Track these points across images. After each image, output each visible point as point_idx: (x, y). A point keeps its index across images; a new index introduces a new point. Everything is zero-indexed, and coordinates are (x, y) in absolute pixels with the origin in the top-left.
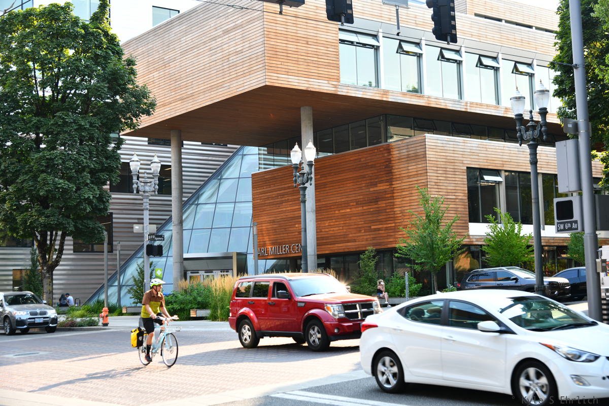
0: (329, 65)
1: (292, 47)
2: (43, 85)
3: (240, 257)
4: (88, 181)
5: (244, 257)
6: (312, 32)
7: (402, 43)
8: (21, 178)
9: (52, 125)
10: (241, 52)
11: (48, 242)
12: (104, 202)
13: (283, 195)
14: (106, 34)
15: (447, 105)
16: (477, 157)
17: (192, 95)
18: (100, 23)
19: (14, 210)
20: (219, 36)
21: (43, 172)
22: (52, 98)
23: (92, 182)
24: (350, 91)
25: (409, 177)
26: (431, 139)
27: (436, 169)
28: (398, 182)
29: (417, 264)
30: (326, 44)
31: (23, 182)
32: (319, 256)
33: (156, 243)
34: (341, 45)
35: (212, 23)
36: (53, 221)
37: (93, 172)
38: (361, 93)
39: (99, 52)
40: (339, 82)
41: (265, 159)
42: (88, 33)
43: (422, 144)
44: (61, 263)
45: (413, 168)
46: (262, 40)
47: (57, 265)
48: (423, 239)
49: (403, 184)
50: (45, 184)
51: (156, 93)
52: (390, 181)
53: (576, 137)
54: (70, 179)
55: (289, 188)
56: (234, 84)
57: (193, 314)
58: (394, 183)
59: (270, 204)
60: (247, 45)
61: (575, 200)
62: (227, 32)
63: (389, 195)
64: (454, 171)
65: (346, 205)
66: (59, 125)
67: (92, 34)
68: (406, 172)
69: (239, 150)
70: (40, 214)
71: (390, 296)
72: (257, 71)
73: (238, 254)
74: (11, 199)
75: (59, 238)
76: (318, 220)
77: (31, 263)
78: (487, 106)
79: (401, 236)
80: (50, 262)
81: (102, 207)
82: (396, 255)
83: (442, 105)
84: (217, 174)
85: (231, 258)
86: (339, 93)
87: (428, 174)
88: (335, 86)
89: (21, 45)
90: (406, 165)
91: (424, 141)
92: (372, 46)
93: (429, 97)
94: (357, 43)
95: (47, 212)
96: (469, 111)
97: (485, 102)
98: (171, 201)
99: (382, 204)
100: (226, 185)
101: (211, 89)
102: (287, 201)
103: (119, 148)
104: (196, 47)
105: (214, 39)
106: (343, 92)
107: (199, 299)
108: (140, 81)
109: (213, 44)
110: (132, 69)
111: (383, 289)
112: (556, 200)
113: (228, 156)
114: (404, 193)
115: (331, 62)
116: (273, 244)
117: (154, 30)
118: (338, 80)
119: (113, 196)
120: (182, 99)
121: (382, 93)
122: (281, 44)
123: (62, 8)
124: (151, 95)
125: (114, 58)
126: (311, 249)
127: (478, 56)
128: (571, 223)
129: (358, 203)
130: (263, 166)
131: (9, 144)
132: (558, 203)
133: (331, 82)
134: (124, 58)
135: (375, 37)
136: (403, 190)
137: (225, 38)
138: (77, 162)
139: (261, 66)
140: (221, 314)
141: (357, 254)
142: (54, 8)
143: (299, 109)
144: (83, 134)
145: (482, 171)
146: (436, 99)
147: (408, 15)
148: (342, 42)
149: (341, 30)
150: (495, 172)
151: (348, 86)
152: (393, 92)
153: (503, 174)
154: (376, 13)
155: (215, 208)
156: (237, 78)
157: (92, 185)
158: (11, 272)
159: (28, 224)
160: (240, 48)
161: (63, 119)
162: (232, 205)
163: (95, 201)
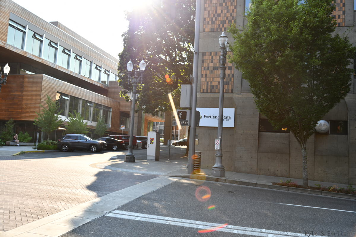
0: (2, 33)
7: (36, 34)
15: (50, 64)
16: (61, 88)
24: (10, 48)
25: (32, 91)
26: (45, 77)
27: (45, 90)
28: (26, 92)
30: (3, 24)
34: (9, 27)
38: (15, 50)
40: (6, 42)
43: (41, 78)
45: (34, 87)
49: (28, 94)
52: (22, 91)
58: (24, 92)
63: (21, 97)
64: (52, 92)
68: (31, 88)
78: (65, 69)
79: (24, 116)
83: (47, 64)
86: (5, 47)
87: (42, 91)
88: (4, 44)
90: (31, 86)
92: (22, 31)
93: (43, 59)
94: (16, 27)
96: (58, 69)
97: (63, 67)
99: (16, 101)
106: (7, 47)
111: (17, 139)
114: (28, 98)
115: (4, 32)
118: (6, 41)
121: (24, 52)
127: (63, 48)
129: (3, 99)
133: (2, 41)
135: (25, 27)
136: (28, 96)
141: (3, 121)
145: (62, 94)
146: (46, 61)
147: (40, 22)
148: (10, 25)
149: (10, 20)
150: (66, 95)
151: (10, 45)
152: (29, 53)
153: (69, 97)
154: (27, 17)
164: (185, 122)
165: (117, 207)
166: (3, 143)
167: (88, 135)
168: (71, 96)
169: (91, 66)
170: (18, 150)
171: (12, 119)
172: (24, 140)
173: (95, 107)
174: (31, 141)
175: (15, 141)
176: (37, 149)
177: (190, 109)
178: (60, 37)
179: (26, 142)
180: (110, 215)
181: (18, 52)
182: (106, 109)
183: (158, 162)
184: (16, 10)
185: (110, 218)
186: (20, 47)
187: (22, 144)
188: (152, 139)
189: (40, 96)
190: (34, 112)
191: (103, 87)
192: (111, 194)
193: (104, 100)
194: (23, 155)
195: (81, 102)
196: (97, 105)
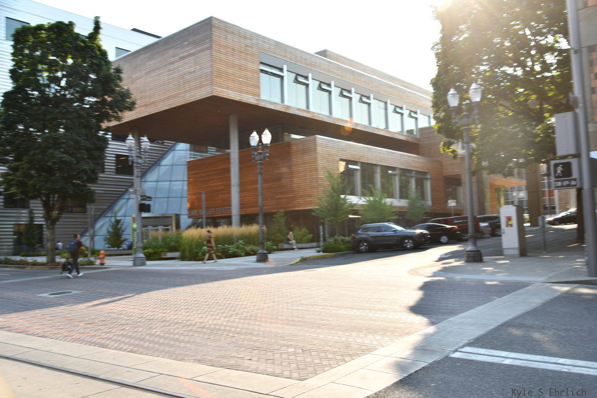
0: (253, 86)
1: (230, 71)
3: (177, 217)
5: (179, 216)
6: (243, 62)
7: (298, 76)
8: (32, 152)
10: (194, 72)
11: (51, 202)
13: (210, 175)
14: (99, 48)
15: (325, 119)
16: (346, 152)
17: (154, 102)
18: (94, 40)
20: (177, 62)
21: (50, 148)
23: (88, 158)
24: (266, 104)
25: (304, 163)
26: (320, 139)
27: (322, 158)
28: (296, 167)
30: (252, 71)
34: (261, 73)
35: (171, 52)
37: (88, 150)
38: (273, 106)
39: (95, 61)
41: (194, 155)
42: (86, 47)
43: (314, 142)
45: (306, 157)
46: (211, 64)
49: (300, 168)
51: (135, 95)
52: (290, 166)
53: (574, 110)
54: (70, 155)
56: (188, 95)
57: (163, 256)
58: (293, 167)
59: (201, 181)
60: (198, 67)
61: (574, 162)
62: (183, 58)
63: (290, 175)
64: (333, 161)
67: (89, 47)
68: (302, 160)
69: (172, 147)
71: (296, 243)
72: (206, 85)
73: (176, 215)
78: (346, 121)
84: (156, 162)
85: (171, 217)
86: (260, 105)
87: (318, 162)
88: (257, 100)
90: (302, 156)
91: (315, 140)
92: (279, 76)
93: (313, 113)
94: (271, 72)
97: (344, 118)
99: (284, 182)
100: (163, 169)
101: (169, 98)
104: (157, 69)
105: (172, 63)
106: (262, 104)
109: (171, 67)
110: (119, 76)
111: (292, 238)
113: (164, 150)
114: (300, 174)
115: (254, 83)
118: (259, 96)
120: (146, 105)
121: (286, 107)
122: (223, 68)
123: (67, 25)
124: (133, 96)
125: (104, 68)
126: (235, 211)
127: (340, 90)
130: (192, 157)
133: (255, 97)
134: (112, 67)
135: (281, 70)
136: (299, 172)
137: (181, 63)
138: (76, 141)
139: (209, 82)
140: (189, 256)
142: (60, 25)
143: (229, 116)
145: (348, 162)
146: (318, 114)
147: (301, 58)
148: (262, 71)
149: (262, 63)
150: (355, 163)
151: (265, 101)
152: (293, 108)
153: (359, 164)
154: (283, 54)
155: (157, 184)
156: (190, 90)
157: (87, 160)
158: (12, 226)
159: (38, 188)
160: (192, 69)
161: (66, 108)
162: (168, 183)
163: (89, 172)
164: (570, 183)
165: (467, 342)
166: (274, 247)
167: (397, 223)
168: (362, 163)
169: (386, 109)
170: (296, 255)
171: (281, 210)
172: (301, 239)
173: (401, 176)
174: (312, 241)
175: (291, 242)
176: (323, 252)
177: (577, 156)
178: (334, 73)
179: (306, 243)
180: (456, 355)
181: (278, 108)
182: (420, 176)
183: (524, 259)
184: (267, 46)
185: (459, 360)
186: (278, 101)
187: (300, 246)
188: (509, 219)
189: (316, 170)
190: (310, 196)
191: (410, 140)
192: (451, 319)
193: (414, 161)
194: (305, 263)
195: (378, 170)
196: (405, 172)
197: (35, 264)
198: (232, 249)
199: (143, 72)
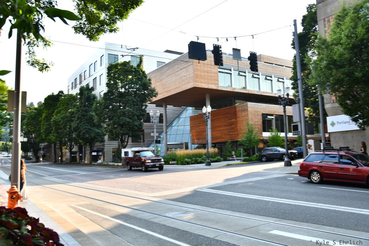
0: (215, 80)
1: (203, 74)
2: (122, 88)
3: (186, 144)
4: (136, 119)
5: (187, 144)
6: (209, 69)
7: (240, 72)
8: (115, 118)
9: (125, 101)
10: (186, 76)
11: (123, 139)
12: (141, 126)
13: (200, 123)
14: (142, 71)
15: (255, 92)
16: (265, 110)
17: (170, 90)
18: (140, 67)
19: (113, 128)
20: (179, 71)
21: (122, 116)
22: (124, 92)
23: (138, 120)
25: (242, 117)
26: (250, 104)
27: (251, 114)
28: (239, 119)
29: (245, 146)
30: (214, 73)
31: (115, 120)
32: (212, 144)
33: (158, 139)
35: (176, 67)
36: (125, 132)
37: (138, 116)
38: (226, 89)
39: (139, 77)
41: (194, 111)
42: (136, 71)
44: (128, 146)
45: (243, 114)
46: (193, 72)
47: (126, 147)
48: (247, 137)
50: (122, 120)
51: (158, 90)
52: (236, 118)
53: (299, 103)
54: (130, 118)
55: (202, 121)
56: (184, 87)
57: (171, 163)
59: (196, 126)
60: (188, 73)
61: (299, 124)
62: (181, 69)
63: (236, 123)
64: (258, 115)
65: (221, 126)
66: (127, 101)
67: (137, 71)
69: (185, 108)
70: (121, 130)
71: (236, 157)
72: (191, 82)
73: (185, 143)
74: (111, 125)
75: (127, 138)
76: (212, 131)
77: (118, 146)
78: (269, 93)
80: (124, 146)
81: (141, 127)
82: (238, 143)
83: (253, 93)
84: (178, 116)
85: (183, 144)
86: (218, 89)
87: (249, 116)
88: (217, 87)
89: (114, 75)
90: (241, 113)
91: (247, 105)
92: (229, 73)
93: (249, 90)
94: (224, 72)
95: (123, 129)
96: (262, 94)
97: (268, 91)
98: (163, 125)
99: (233, 126)
100: (181, 120)
101: (176, 88)
102: (202, 125)
103: (146, 108)
105: (177, 72)
106: (220, 89)
107: (173, 158)
108: (153, 86)
109: (177, 73)
110: (150, 82)
111: (234, 155)
112: (292, 124)
113: (182, 110)
116: (197, 139)
117: (158, 69)
118: (218, 85)
119: (144, 124)
120: (166, 92)
121: (233, 89)
122: (199, 73)
123: (128, 63)
124: (156, 91)
125: (144, 79)
126: (210, 141)
127: (265, 76)
128: (298, 132)
129: (225, 126)
130: (193, 114)
131: (111, 107)
132: (293, 126)
134: (148, 78)
135: (230, 70)
136: (240, 121)
137: (181, 71)
138: (133, 113)
139: (193, 80)
140: (180, 163)
141: (225, 143)
142: (125, 63)
143: (205, 94)
144: (135, 104)
146: (251, 90)
147: (241, 63)
148: (220, 72)
149: (219, 68)
150: (271, 115)
151: (222, 87)
152: (237, 89)
153: (274, 115)
154: (231, 62)
155: (178, 128)
156: (184, 85)
157: (137, 120)
158: (111, 149)
159: (117, 133)
160: (185, 75)
161: (128, 99)
162: (183, 127)
163: (138, 125)
166: (222, 159)
168: (276, 115)
171: (230, 141)
176: (243, 161)
177: (300, 121)
178: (260, 68)
187: (238, 158)
188: (311, 146)
189: (248, 120)
195: (286, 118)
197: (118, 166)
198: (199, 160)
199: (165, 76)
